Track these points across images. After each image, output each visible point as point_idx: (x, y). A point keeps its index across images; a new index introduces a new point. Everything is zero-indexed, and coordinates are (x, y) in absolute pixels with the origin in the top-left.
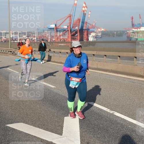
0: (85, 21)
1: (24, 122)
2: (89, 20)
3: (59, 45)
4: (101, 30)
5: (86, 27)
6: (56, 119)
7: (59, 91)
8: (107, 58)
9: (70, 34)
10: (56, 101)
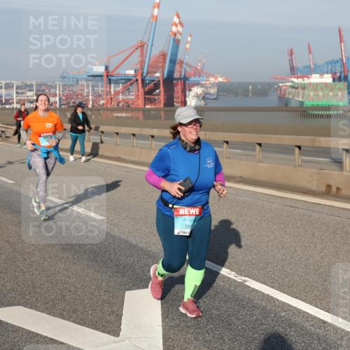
0: (179, 58)
1: (25, 305)
2: (187, 57)
3: (115, 115)
4: (217, 81)
5: (181, 71)
6: (106, 297)
7: (112, 227)
8: (230, 148)
9: (141, 90)
10: (105, 252)
